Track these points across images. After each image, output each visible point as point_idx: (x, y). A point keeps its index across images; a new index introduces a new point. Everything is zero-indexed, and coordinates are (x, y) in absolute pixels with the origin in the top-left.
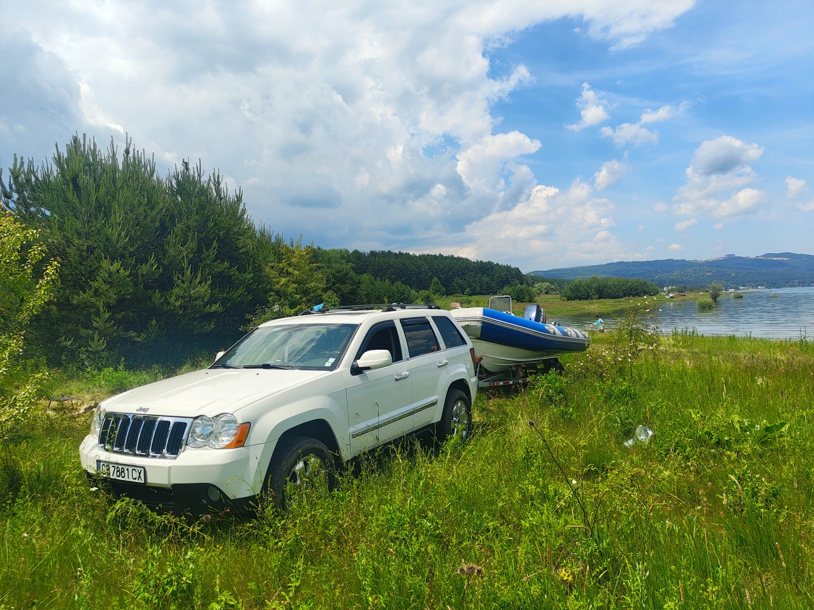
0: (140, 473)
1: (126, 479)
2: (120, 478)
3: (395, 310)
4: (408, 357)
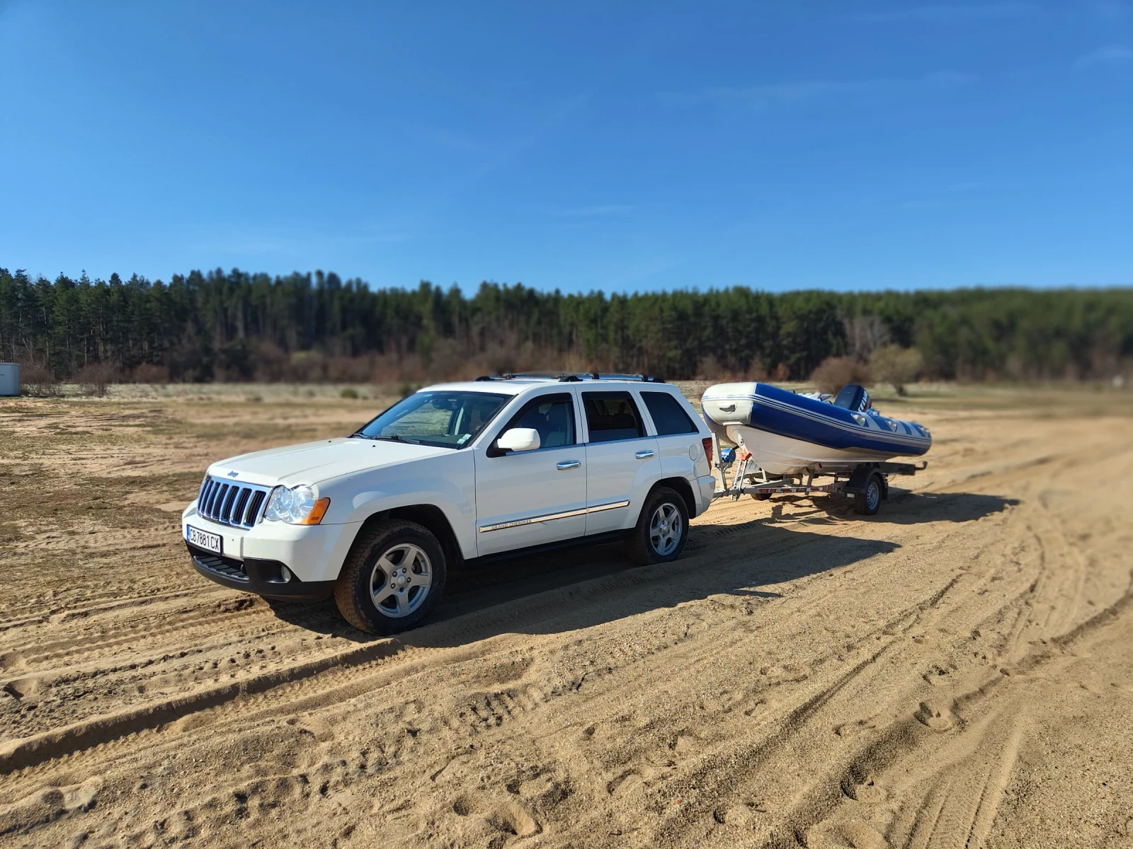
0: (217, 542)
1: (206, 547)
2: (203, 546)
3: (582, 380)
4: (587, 440)
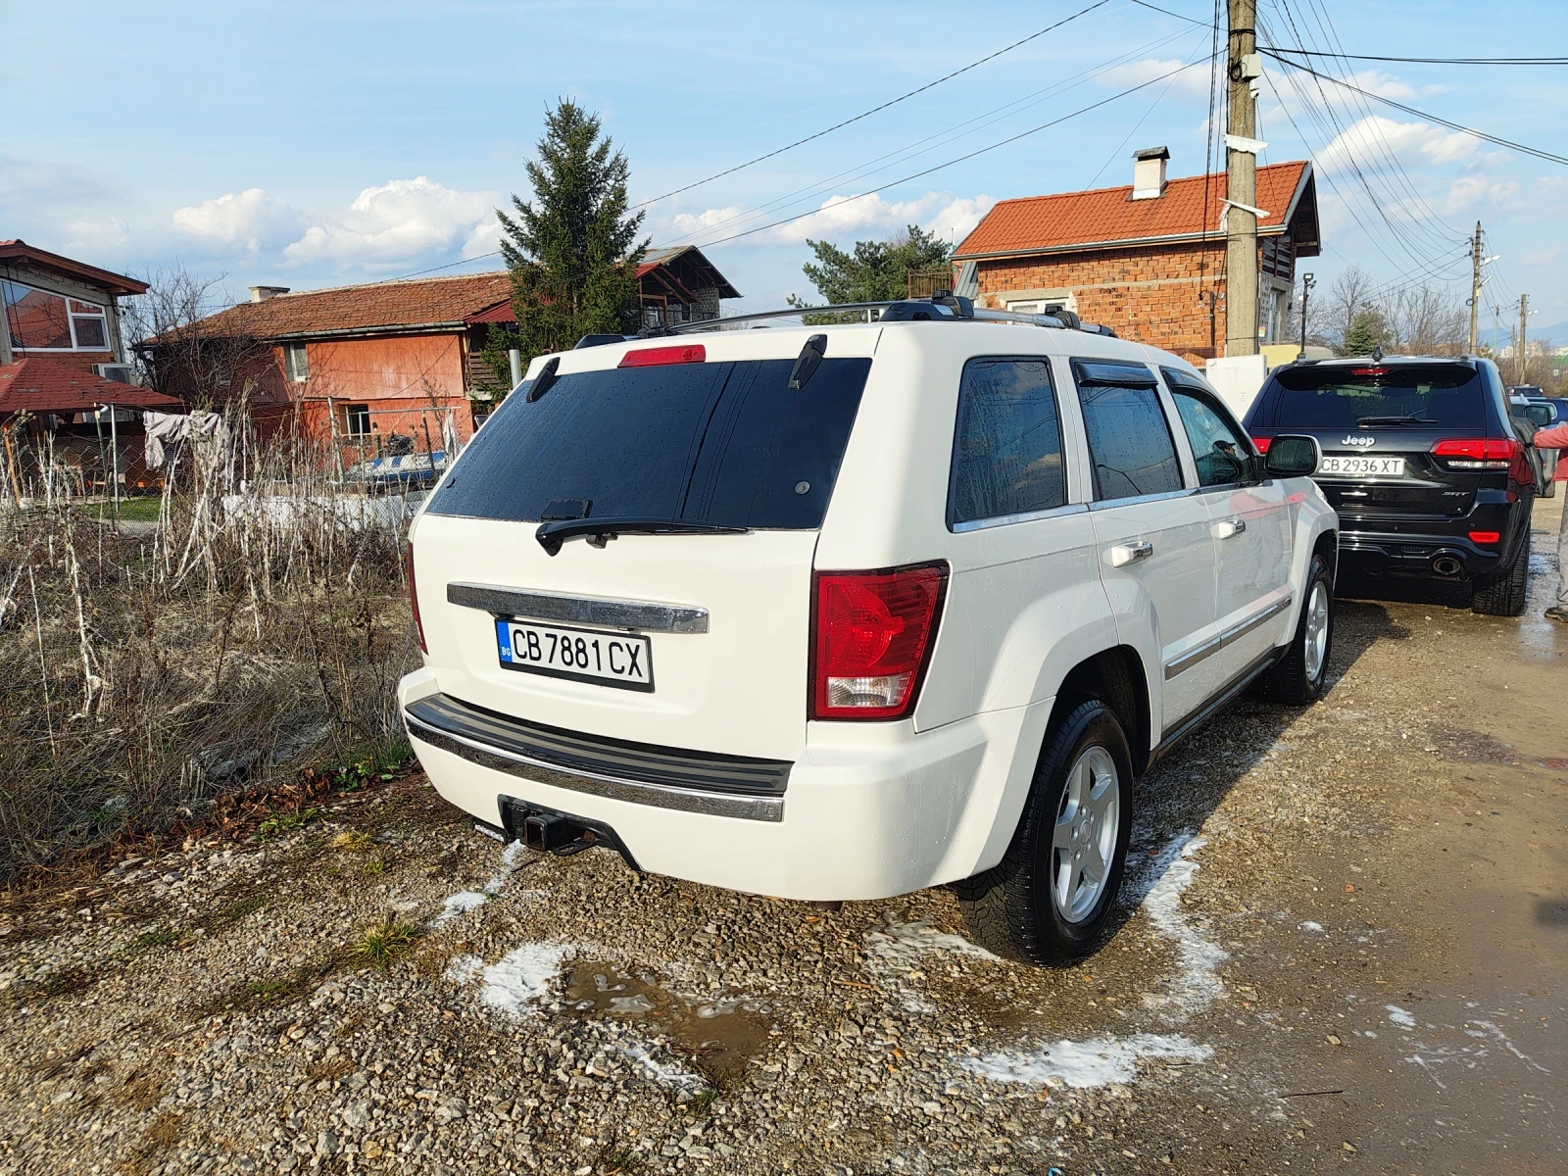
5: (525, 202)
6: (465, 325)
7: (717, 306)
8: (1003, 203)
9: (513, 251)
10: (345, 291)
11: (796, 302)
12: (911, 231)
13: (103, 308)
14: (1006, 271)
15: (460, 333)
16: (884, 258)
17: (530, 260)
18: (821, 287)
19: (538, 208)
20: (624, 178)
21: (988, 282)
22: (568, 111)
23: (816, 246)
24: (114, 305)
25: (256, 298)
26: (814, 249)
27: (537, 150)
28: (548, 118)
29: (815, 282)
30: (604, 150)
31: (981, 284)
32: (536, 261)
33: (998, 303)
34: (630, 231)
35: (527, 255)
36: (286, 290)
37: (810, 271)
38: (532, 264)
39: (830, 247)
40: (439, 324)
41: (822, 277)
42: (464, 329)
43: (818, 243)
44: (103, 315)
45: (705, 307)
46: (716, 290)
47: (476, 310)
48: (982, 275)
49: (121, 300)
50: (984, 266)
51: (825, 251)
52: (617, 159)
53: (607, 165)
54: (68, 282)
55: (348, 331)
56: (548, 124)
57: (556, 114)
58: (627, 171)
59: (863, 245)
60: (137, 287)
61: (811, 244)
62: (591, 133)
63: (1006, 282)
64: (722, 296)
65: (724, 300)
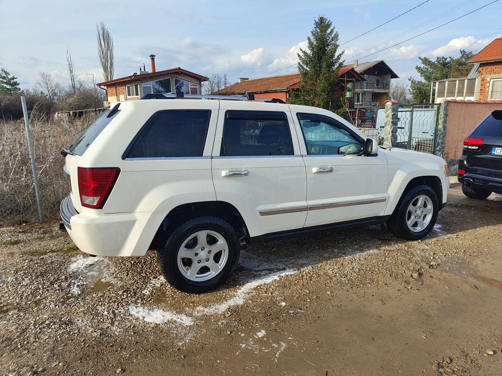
5: (303, 50)
6: (287, 89)
7: (389, 82)
8: (498, 39)
9: (301, 66)
10: (262, 79)
11: (412, 80)
12: (461, 52)
13: (198, 85)
14: (492, 67)
15: (286, 92)
16: (448, 63)
17: (306, 69)
18: (421, 74)
19: (309, 52)
20: (337, 40)
21: (483, 72)
22: (322, 19)
23: (422, 59)
24: (200, 84)
25: (239, 81)
26: (421, 60)
27: (310, 33)
28: (315, 22)
29: (419, 72)
30: (332, 31)
31: (480, 72)
32: (308, 69)
33: (487, 79)
34: (339, 58)
35: (305, 67)
36: (248, 79)
37: (418, 68)
38: (306, 70)
39: (427, 59)
40: (280, 89)
41: (422, 70)
42: (287, 90)
43: (423, 58)
44: (198, 87)
45: (385, 82)
46: (390, 76)
47: (291, 85)
48: (481, 68)
49: (202, 83)
50: (482, 65)
51: (426, 61)
52: (336, 34)
53: (333, 36)
54: (190, 78)
55: (257, 91)
56: (315, 24)
57: (317, 21)
58: (338, 38)
59: (439, 58)
60: (206, 79)
61: (420, 58)
62: (328, 26)
63: (491, 71)
64: (392, 78)
65: (393, 79)
